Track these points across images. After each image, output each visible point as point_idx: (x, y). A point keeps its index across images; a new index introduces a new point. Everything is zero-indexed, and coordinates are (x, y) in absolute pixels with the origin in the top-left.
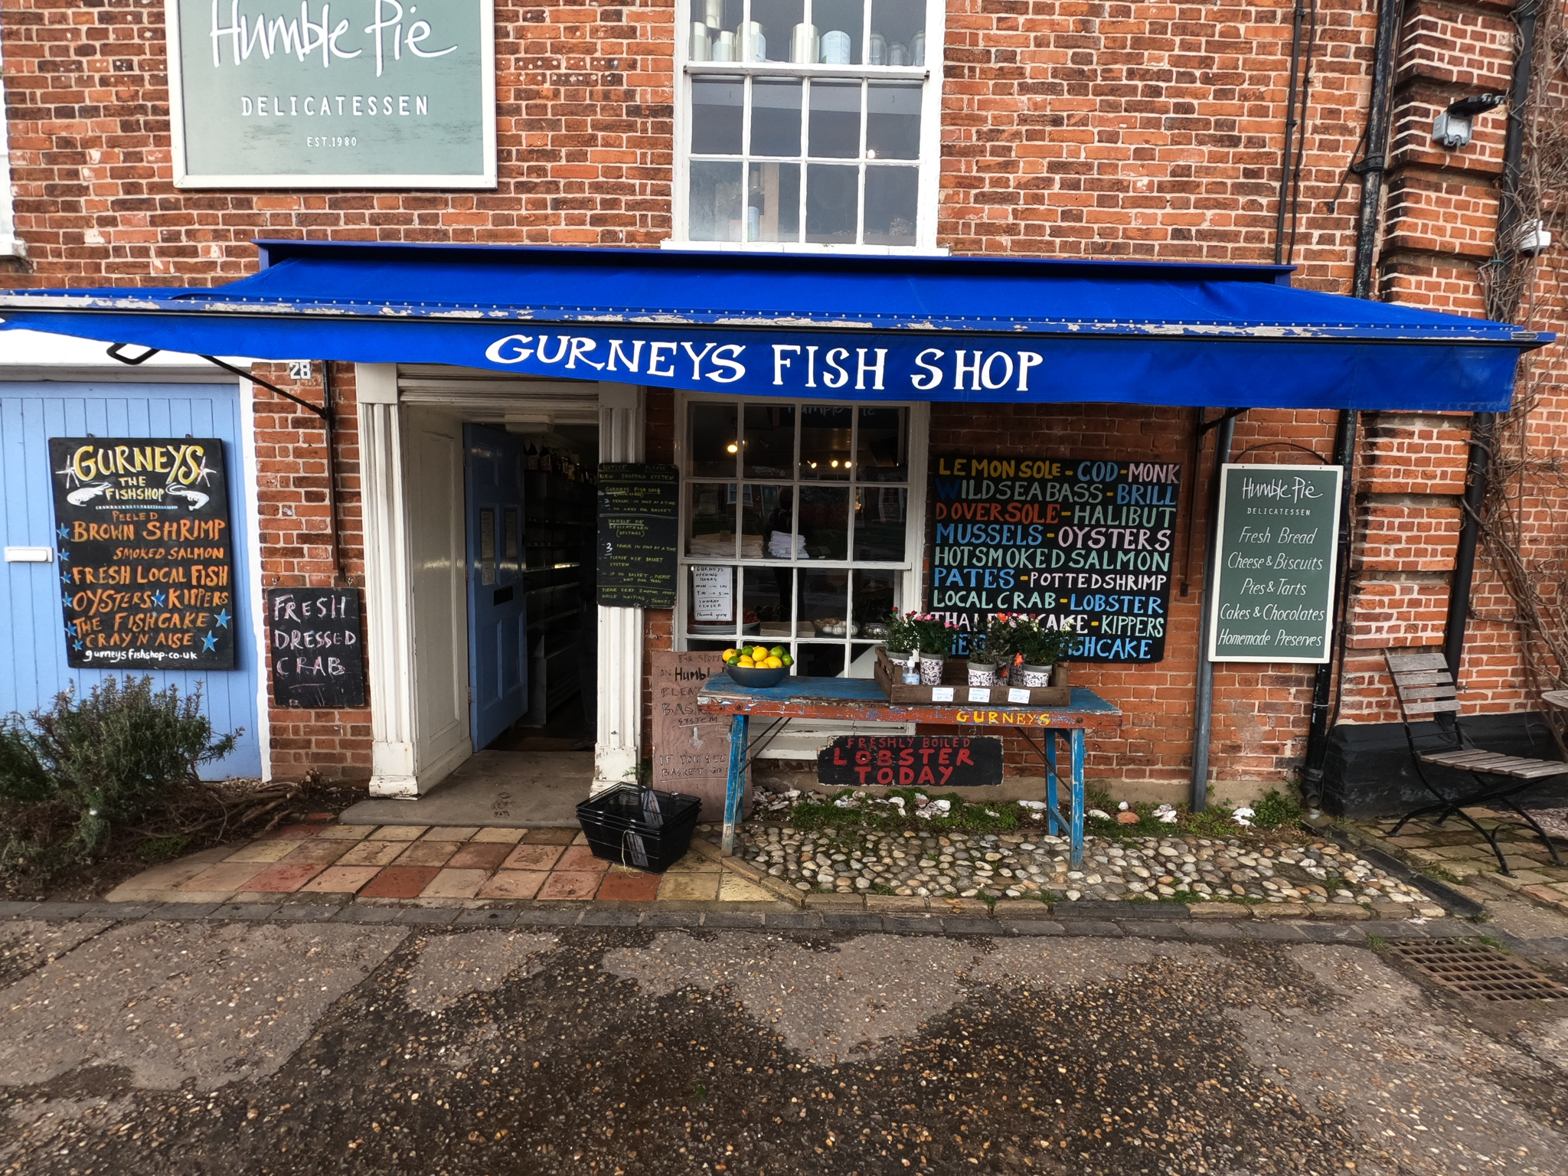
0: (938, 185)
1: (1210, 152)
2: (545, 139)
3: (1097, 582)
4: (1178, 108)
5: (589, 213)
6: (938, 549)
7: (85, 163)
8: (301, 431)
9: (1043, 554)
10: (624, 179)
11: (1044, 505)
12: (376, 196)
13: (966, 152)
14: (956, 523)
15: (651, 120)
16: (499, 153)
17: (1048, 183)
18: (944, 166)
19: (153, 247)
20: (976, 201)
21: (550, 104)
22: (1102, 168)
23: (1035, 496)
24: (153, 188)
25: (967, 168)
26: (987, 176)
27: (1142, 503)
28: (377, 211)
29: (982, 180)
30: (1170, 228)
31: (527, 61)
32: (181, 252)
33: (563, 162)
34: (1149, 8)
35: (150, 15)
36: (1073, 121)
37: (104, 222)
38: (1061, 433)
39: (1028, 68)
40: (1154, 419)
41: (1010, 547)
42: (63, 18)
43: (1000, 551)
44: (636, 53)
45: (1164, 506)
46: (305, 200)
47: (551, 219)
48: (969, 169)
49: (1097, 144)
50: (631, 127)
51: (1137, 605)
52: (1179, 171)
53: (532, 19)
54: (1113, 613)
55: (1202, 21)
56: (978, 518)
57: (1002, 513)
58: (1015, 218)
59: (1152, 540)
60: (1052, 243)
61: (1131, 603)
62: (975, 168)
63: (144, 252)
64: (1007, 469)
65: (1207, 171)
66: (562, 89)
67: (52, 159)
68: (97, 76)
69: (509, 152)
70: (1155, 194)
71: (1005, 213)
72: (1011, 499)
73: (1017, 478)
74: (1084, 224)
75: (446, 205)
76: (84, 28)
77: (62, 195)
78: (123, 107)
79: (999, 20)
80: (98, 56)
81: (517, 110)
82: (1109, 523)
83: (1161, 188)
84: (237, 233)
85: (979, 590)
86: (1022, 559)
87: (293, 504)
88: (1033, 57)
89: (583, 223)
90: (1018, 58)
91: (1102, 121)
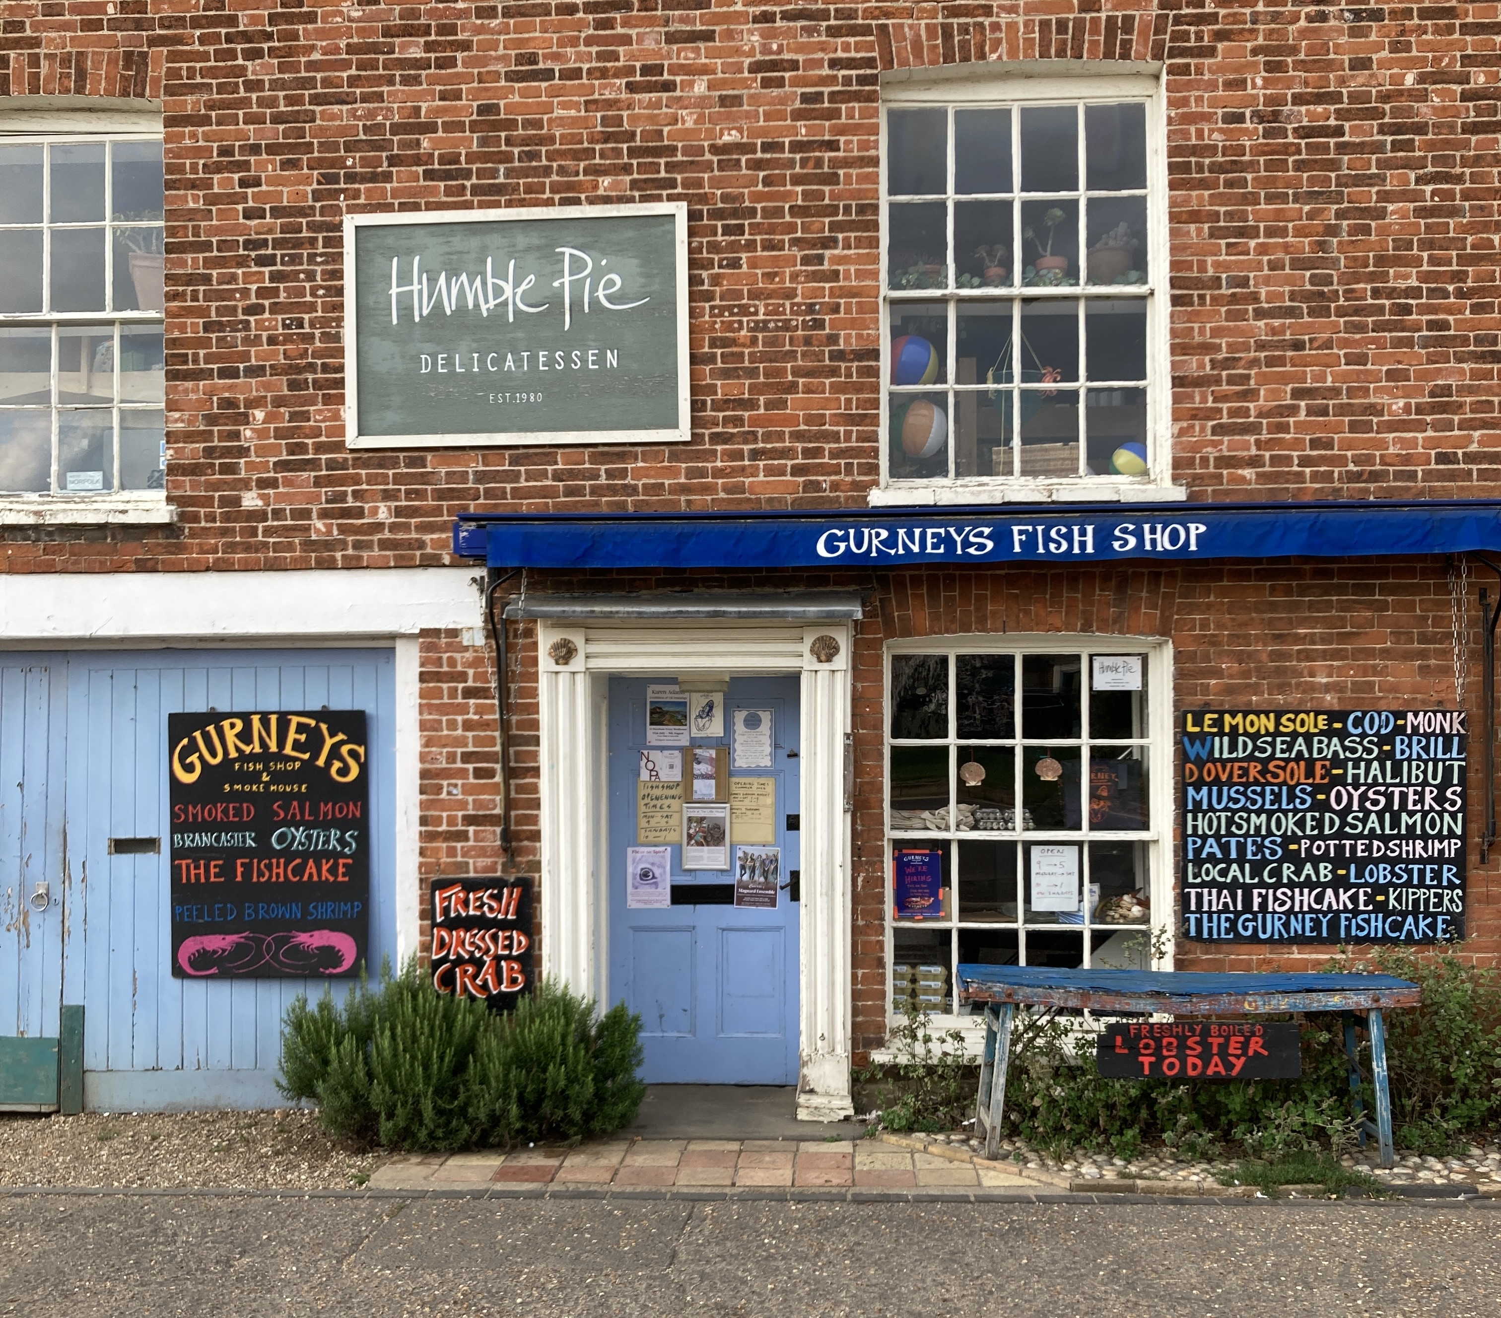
0: (1170, 417)
1: (1471, 369)
2: (743, 388)
3: (1379, 849)
4: (1431, 325)
5: (790, 463)
6: (1190, 816)
7: (248, 423)
8: (472, 701)
9: (1313, 818)
10: (827, 427)
11: (1311, 763)
12: (560, 451)
13: (1200, 382)
14: (1210, 785)
15: (855, 364)
16: (693, 403)
17: (1293, 410)
18: (1176, 399)
19: (315, 508)
20: (1213, 434)
21: (747, 351)
22: (1351, 392)
23: (1300, 752)
24: (320, 448)
25: (1199, 399)
26: (1225, 406)
27: (1425, 756)
28: (560, 466)
29: (1220, 410)
30: (1433, 452)
31: (722, 309)
32: (346, 513)
33: (762, 411)
34: (1391, 224)
35: (324, 272)
36: (1316, 345)
37: (263, 484)
38: (1324, 680)
39: (1263, 291)
40: (1433, 662)
41: (1275, 811)
42: (233, 278)
43: (1264, 817)
44: (841, 297)
45: (1451, 759)
46: (484, 456)
47: (749, 470)
48: (1204, 400)
49: (1344, 367)
50: (834, 372)
51: (1428, 875)
52: (1438, 391)
53: (728, 266)
54: (1402, 886)
55: (1451, 235)
56: (1235, 779)
57: (1264, 772)
58: (1259, 449)
59: (1440, 799)
60: (1301, 474)
61: (1422, 873)
62: (1210, 399)
63: (305, 514)
64: (1267, 723)
65: (1471, 390)
66: (760, 336)
67: (211, 420)
68: (265, 335)
69: (704, 403)
70: (1413, 417)
71: (1249, 445)
72: (1272, 757)
73: (1277, 733)
74: (1336, 452)
75: (636, 459)
76: (254, 287)
77: (220, 457)
78: (291, 366)
79: (1228, 245)
80: (267, 315)
81: (712, 359)
82: (1389, 780)
83: (1419, 410)
84: (407, 492)
85: (1241, 861)
86: (1289, 824)
87: (460, 782)
88: (1267, 281)
89: (784, 474)
90: (1252, 282)
91: (1345, 343)
